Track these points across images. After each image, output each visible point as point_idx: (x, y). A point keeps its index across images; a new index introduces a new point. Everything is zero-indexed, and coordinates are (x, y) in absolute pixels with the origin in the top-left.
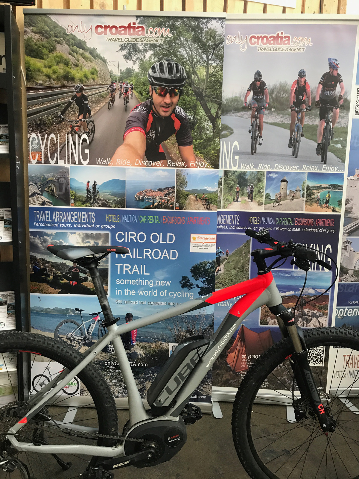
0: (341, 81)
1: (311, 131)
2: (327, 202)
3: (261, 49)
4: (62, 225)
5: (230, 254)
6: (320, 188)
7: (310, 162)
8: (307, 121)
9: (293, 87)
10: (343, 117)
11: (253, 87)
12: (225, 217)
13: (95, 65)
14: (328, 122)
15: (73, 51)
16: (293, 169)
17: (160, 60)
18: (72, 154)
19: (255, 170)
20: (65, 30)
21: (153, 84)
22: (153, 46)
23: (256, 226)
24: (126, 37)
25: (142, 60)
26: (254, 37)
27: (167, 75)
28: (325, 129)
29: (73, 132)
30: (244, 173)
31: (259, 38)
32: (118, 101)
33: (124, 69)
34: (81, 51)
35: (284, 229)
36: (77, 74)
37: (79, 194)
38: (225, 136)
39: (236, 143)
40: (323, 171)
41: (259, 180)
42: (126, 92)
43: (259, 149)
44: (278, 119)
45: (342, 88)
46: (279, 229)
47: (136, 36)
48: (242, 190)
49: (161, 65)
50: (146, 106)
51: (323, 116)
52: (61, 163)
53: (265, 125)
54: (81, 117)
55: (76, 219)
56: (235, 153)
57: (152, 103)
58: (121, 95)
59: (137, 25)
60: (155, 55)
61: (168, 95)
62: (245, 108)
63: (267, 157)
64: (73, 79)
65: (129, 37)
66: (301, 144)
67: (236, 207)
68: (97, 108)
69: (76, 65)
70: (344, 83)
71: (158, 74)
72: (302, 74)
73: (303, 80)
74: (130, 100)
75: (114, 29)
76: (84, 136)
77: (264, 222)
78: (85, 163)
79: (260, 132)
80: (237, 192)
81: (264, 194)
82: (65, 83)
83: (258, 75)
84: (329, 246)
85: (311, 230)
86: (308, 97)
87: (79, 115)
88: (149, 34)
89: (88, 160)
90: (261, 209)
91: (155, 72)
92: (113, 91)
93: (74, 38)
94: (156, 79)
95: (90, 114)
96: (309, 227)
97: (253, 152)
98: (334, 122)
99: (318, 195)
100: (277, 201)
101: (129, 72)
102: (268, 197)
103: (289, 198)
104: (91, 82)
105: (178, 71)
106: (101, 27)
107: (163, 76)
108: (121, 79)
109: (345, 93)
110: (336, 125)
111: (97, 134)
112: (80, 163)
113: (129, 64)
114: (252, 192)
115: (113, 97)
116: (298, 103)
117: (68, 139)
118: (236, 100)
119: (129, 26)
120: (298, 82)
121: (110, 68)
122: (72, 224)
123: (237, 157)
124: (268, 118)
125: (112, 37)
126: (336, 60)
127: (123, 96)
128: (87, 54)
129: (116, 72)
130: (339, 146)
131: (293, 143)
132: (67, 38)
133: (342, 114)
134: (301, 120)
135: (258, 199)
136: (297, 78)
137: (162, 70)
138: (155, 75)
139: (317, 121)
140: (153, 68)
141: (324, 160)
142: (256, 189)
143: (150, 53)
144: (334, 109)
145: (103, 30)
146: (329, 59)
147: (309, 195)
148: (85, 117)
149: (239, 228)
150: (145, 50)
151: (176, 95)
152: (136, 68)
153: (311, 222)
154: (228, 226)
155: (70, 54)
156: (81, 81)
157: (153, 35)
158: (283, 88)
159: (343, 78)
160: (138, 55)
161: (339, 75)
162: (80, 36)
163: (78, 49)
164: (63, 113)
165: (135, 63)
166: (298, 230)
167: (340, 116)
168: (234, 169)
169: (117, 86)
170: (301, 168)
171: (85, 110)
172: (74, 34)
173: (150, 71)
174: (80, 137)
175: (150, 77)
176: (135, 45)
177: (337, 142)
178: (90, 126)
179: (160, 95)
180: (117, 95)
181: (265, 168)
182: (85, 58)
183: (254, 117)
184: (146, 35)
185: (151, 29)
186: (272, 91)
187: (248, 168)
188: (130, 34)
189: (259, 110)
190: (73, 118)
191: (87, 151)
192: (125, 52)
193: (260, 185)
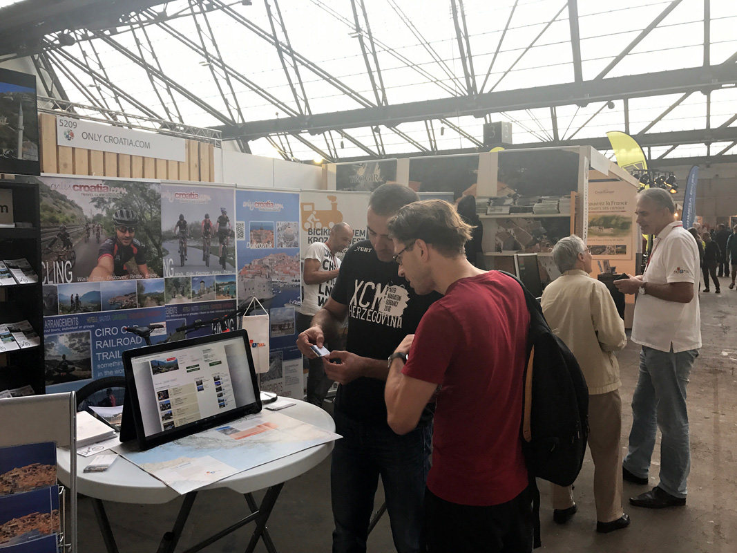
0: (228, 221)
2: (228, 293)
3: (182, 201)
4: (52, 330)
6: (223, 284)
7: (216, 269)
8: (212, 244)
9: (202, 224)
10: (231, 241)
11: (179, 224)
13: (76, 212)
14: (224, 244)
15: (56, 202)
16: (207, 274)
17: (120, 208)
18: (59, 276)
19: (184, 276)
20: (49, 187)
21: (116, 224)
22: (115, 200)
23: (188, 313)
24: (96, 194)
25: (108, 209)
26: (177, 194)
27: (126, 219)
28: (223, 248)
29: (59, 260)
30: (178, 279)
31: (180, 194)
32: (92, 236)
33: (95, 214)
34: (63, 202)
35: (205, 313)
36: (60, 218)
37: (65, 305)
38: (165, 255)
39: (171, 260)
40: (224, 274)
41: (188, 283)
42: (98, 230)
43: (186, 263)
44: (195, 244)
45: (230, 225)
46: (202, 313)
47: (103, 193)
48: (177, 290)
49: (121, 212)
50: (112, 239)
51: (221, 242)
52: (50, 283)
53: (188, 248)
54: (65, 249)
55: (64, 324)
56: (171, 266)
57: (116, 237)
58: (94, 232)
59: (103, 186)
60: (117, 205)
61: (127, 232)
62: (175, 237)
63: (192, 268)
64: (58, 222)
65: (98, 193)
66: (210, 259)
67: (174, 302)
68: (77, 242)
69: (60, 212)
70: (230, 222)
71: (119, 218)
72: (207, 216)
73: (208, 220)
74: (101, 236)
75: (87, 188)
76: (68, 262)
77: (193, 309)
78: (69, 282)
79: (186, 252)
81: (191, 291)
82: (51, 224)
83: (181, 217)
84: (232, 320)
85: (221, 311)
86: (212, 230)
87: (64, 247)
88: (111, 192)
89: (71, 279)
90: (190, 302)
91: (117, 216)
92: (88, 229)
93: (57, 193)
94: (118, 220)
95: (71, 246)
97: (182, 265)
98: (227, 244)
99: (223, 289)
100: (199, 295)
101: (99, 216)
102: (194, 293)
103: (206, 292)
104: (71, 223)
105: (133, 216)
106: (78, 186)
107: (123, 219)
108: (94, 221)
109: (232, 228)
110: (228, 246)
111: (78, 260)
112: (65, 282)
113: (99, 211)
114: (183, 290)
115: (88, 233)
116: (207, 234)
117: (56, 265)
118: (169, 232)
119: (98, 186)
120: (205, 221)
121: (85, 214)
122: (61, 328)
123: (172, 269)
124: (190, 243)
125: (85, 193)
126: (225, 209)
127: (96, 233)
128: (68, 204)
129: (90, 217)
130: (232, 258)
131: (206, 258)
132: (52, 193)
134: (209, 244)
135: (188, 295)
136: (204, 219)
137: (122, 215)
138: (117, 218)
139: (218, 244)
140: (116, 214)
141: (224, 268)
142: (186, 289)
143: (113, 204)
145: (79, 188)
146: (221, 208)
147: (218, 289)
148: (68, 248)
149: (177, 315)
150: (110, 202)
151: (133, 231)
152: (104, 214)
153: (220, 305)
154: (170, 315)
155: (54, 204)
156: (64, 223)
157: (115, 192)
158: (197, 225)
159: (229, 219)
160: (105, 205)
161: (227, 217)
162: (62, 192)
163: (60, 201)
164: (50, 246)
165: (103, 210)
166: (213, 312)
168: (171, 276)
169: (91, 226)
170: (211, 273)
171: (67, 244)
172: (57, 190)
173: (114, 216)
174: (64, 263)
175: (114, 219)
176: (102, 198)
177: (230, 256)
178: (72, 255)
179: (122, 231)
180: (91, 232)
181: (191, 275)
182: (67, 207)
183: (181, 242)
185: (113, 188)
186: (191, 227)
187: (180, 275)
188: (98, 191)
189: (184, 238)
190: (58, 250)
191: (70, 273)
192: (95, 203)
193: (188, 286)
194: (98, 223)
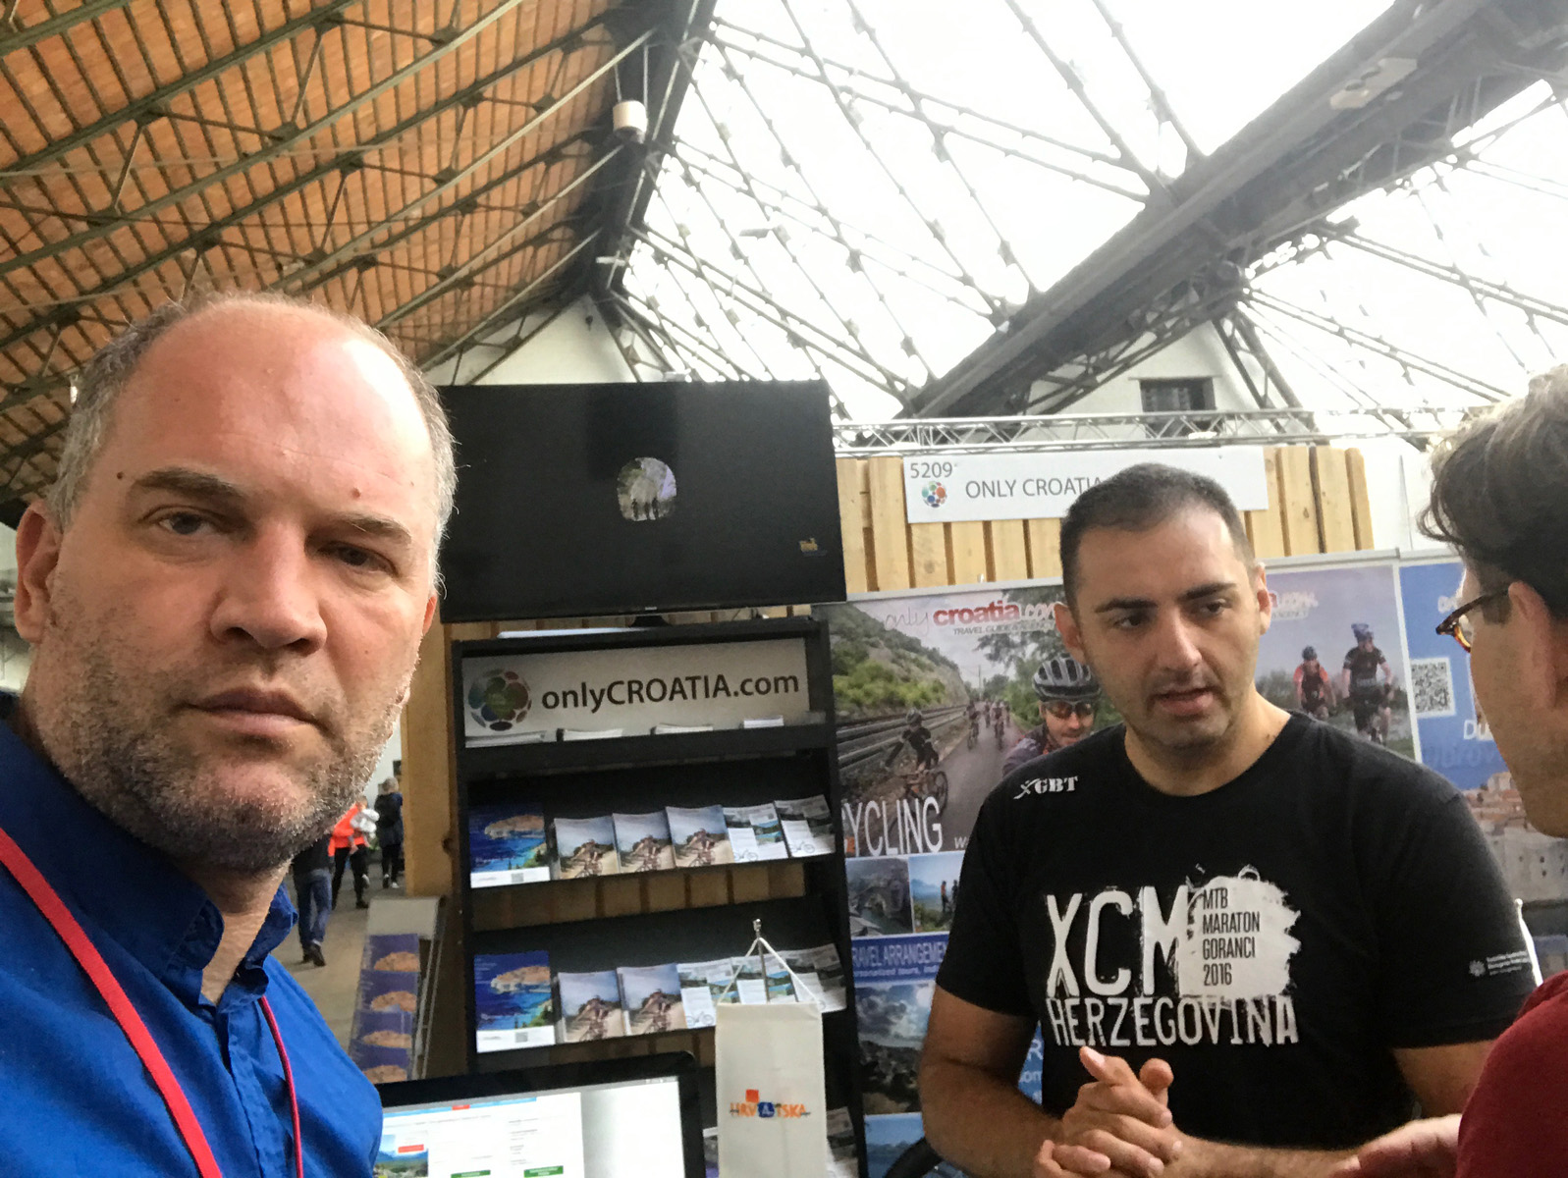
4: (902, 972)
13: (939, 675)
14: (1373, 731)
15: (900, 657)
18: (911, 835)
20: (882, 624)
21: (1044, 699)
22: (1036, 635)
24: (989, 626)
25: (1020, 660)
27: (1067, 681)
29: (909, 795)
33: (989, 677)
34: (913, 655)
36: (909, 694)
37: (928, 908)
42: (998, 716)
45: (1387, 672)
47: (1005, 622)
49: (1055, 665)
51: (1362, 722)
52: (892, 853)
54: (921, 767)
55: (928, 957)
58: (988, 722)
59: (1005, 604)
60: (1042, 648)
61: (1074, 715)
64: (902, 703)
65: (994, 624)
68: (949, 749)
69: (906, 680)
70: (1389, 662)
71: (1051, 681)
72: (1308, 654)
75: (966, 615)
76: (931, 800)
78: (935, 849)
82: (889, 711)
86: (1328, 692)
88: (1027, 617)
89: (940, 844)
91: (1045, 678)
92: (974, 716)
93: (899, 635)
101: (999, 682)
104: (934, 704)
105: (1086, 672)
106: (944, 613)
108: (986, 695)
111: (953, 795)
112: (926, 849)
113: (999, 669)
115: (975, 726)
117: (902, 809)
119: (992, 607)
120: (1304, 668)
121: (965, 678)
122: (921, 967)
125: (965, 626)
126: (1367, 626)
127: (993, 722)
128: (924, 660)
129: (976, 684)
132: (887, 636)
136: (1301, 661)
137: (1057, 672)
138: (1046, 683)
140: (1042, 671)
143: (1031, 647)
145: (947, 617)
146: (1354, 626)
148: (928, 766)
150: (1023, 643)
152: (1012, 674)
155: (893, 661)
156: (917, 704)
157: (1035, 616)
158: (1279, 681)
160: (1013, 652)
162: (910, 632)
163: (907, 653)
164: (889, 763)
165: (1007, 666)
169: (980, 706)
171: (927, 754)
172: (899, 629)
173: (1036, 676)
174: (922, 802)
176: (1005, 636)
178: (939, 782)
179: (1059, 716)
180: (982, 721)
182: (921, 666)
184: (1021, 618)
185: (1030, 607)
188: (995, 619)
190: (907, 771)
191: (937, 827)
192: (988, 650)
194: (997, 698)
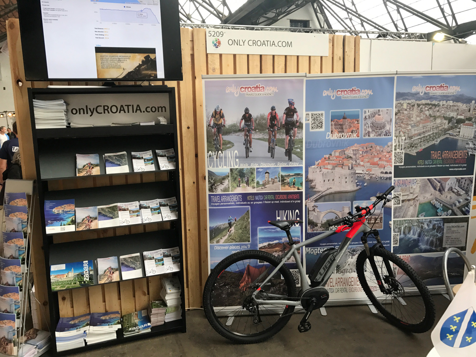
0: (296, 112)
1: (281, 143)
2: (294, 184)
3: (247, 94)
5: (237, 220)
6: (289, 176)
7: (281, 161)
8: (278, 136)
9: (268, 116)
11: (244, 117)
12: (233, 197)
14: (290, 136)
16: (272, 165)
19: (249, 167)
23: (252, 201)
26: (243, 88)
28: (289, 140)
30: (242, 169)
31: (246, 88)
35: (269, 202)
38: (229, 148)
39: (236, 152)
40: (290, 166)
41: (252, 173)
44: (261, 136)
45: (297, 116)
46: (266, 202)
48: (242, 180)
51: (287, 133)
53: (253, 140)
56: (236, 157)
63: (256, 159)
66: (276, 150)
70: (299, 113)
72: (273, 109)
73: (274, 112)
77: (257, 198)
79: (250, 144)
80: (239, 181)
81: (256, 181)
83: (247, 110)
84: (297, 211)
85: (286, 202)
86: (278, 122)
90: (255, 191)
96: (284, 200)
97: (247, 156)
98: (294, 136)
99: (288, 180)
100: (264, 185)
102: (258, 183)
109: (300, 119)
110: (296, 138)
114: (248, 180)
116: (272, 126)
118: (234, 126)
120: (271, 113)
123: (237, 160)
124: (255, 136)
126: (293, 100)
130: (299, 150)
131: (271, 150)
133: (298, 131)
134: (275, 136)
136: (270, 111)
139: (284, 136)
141: (290, 159)
144: (294, 129)
146: (288, 100)
147: (283, 180)
149: (242, 203)
153: (285, 196)
154: (235, 202)
158: (262, 117)
159: (297, 110)
161: (295, 108)
166: (278, 202)
167: (297, 132)
168: (236, 167)
170: (276, 164)
177: (297, 148)
181: (255, 166)
183: (246, 135)
186: (256, 120)
187: (245, 166)
189: (249, 131)
193: (253, 176)
